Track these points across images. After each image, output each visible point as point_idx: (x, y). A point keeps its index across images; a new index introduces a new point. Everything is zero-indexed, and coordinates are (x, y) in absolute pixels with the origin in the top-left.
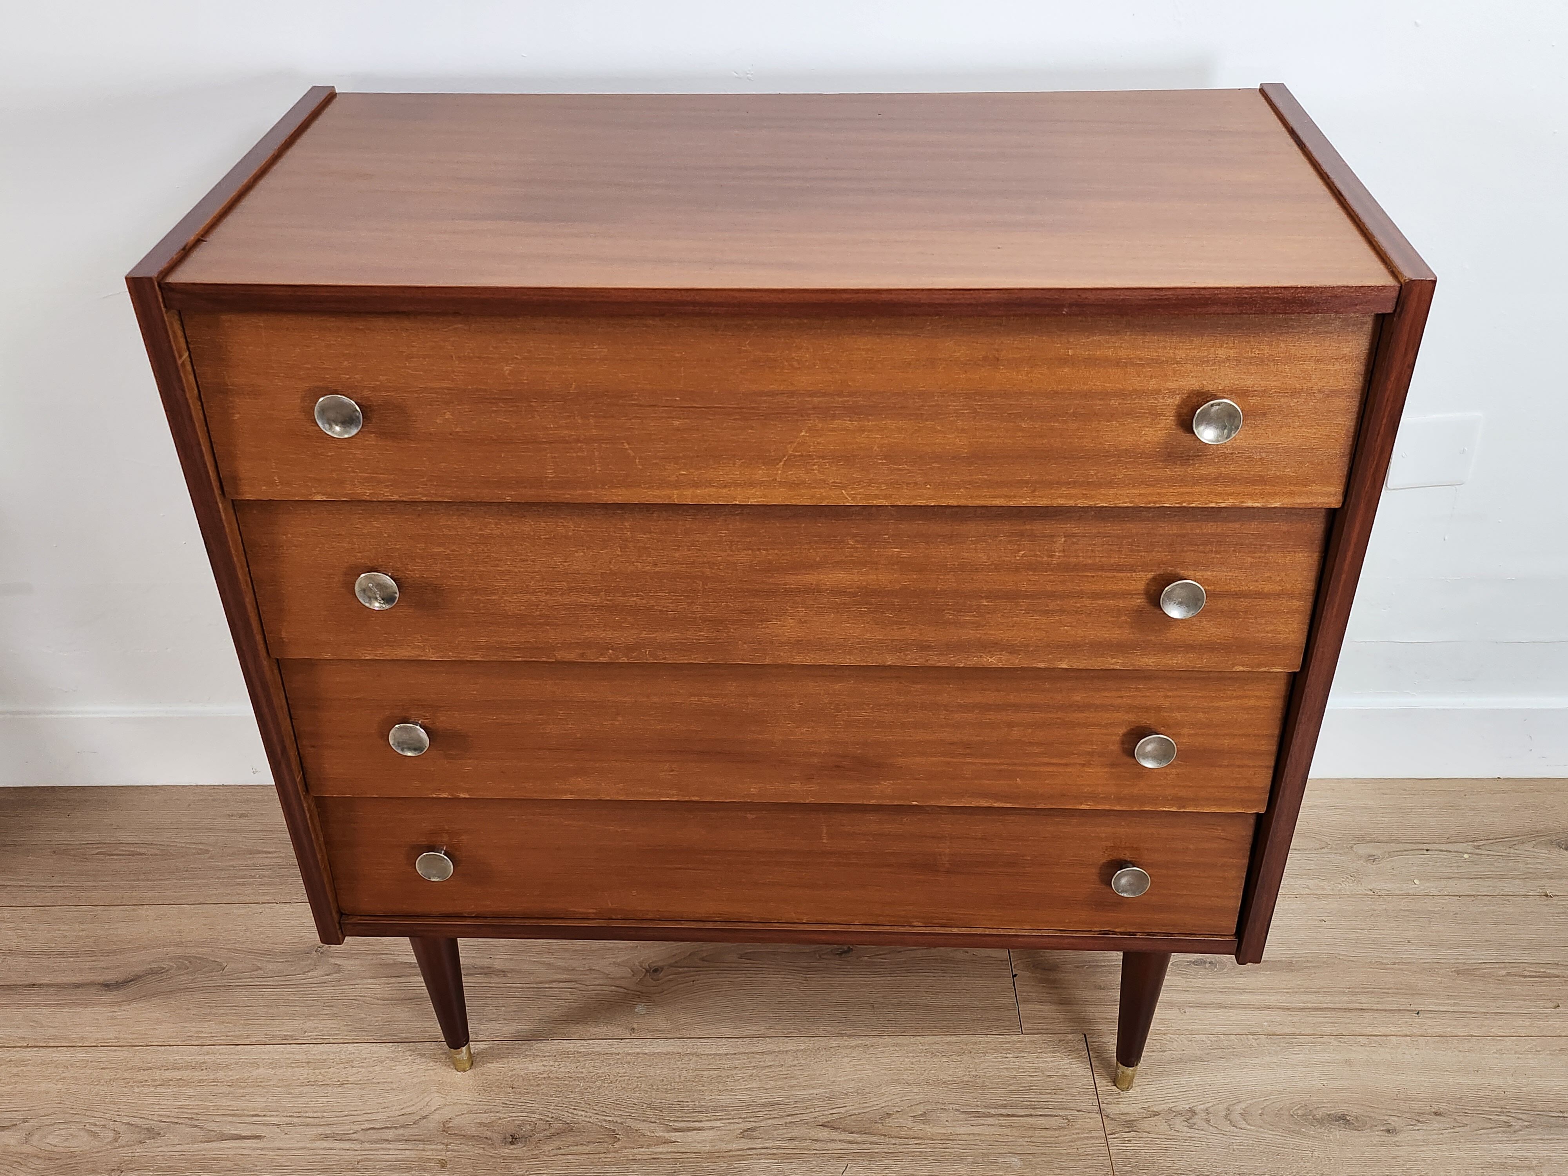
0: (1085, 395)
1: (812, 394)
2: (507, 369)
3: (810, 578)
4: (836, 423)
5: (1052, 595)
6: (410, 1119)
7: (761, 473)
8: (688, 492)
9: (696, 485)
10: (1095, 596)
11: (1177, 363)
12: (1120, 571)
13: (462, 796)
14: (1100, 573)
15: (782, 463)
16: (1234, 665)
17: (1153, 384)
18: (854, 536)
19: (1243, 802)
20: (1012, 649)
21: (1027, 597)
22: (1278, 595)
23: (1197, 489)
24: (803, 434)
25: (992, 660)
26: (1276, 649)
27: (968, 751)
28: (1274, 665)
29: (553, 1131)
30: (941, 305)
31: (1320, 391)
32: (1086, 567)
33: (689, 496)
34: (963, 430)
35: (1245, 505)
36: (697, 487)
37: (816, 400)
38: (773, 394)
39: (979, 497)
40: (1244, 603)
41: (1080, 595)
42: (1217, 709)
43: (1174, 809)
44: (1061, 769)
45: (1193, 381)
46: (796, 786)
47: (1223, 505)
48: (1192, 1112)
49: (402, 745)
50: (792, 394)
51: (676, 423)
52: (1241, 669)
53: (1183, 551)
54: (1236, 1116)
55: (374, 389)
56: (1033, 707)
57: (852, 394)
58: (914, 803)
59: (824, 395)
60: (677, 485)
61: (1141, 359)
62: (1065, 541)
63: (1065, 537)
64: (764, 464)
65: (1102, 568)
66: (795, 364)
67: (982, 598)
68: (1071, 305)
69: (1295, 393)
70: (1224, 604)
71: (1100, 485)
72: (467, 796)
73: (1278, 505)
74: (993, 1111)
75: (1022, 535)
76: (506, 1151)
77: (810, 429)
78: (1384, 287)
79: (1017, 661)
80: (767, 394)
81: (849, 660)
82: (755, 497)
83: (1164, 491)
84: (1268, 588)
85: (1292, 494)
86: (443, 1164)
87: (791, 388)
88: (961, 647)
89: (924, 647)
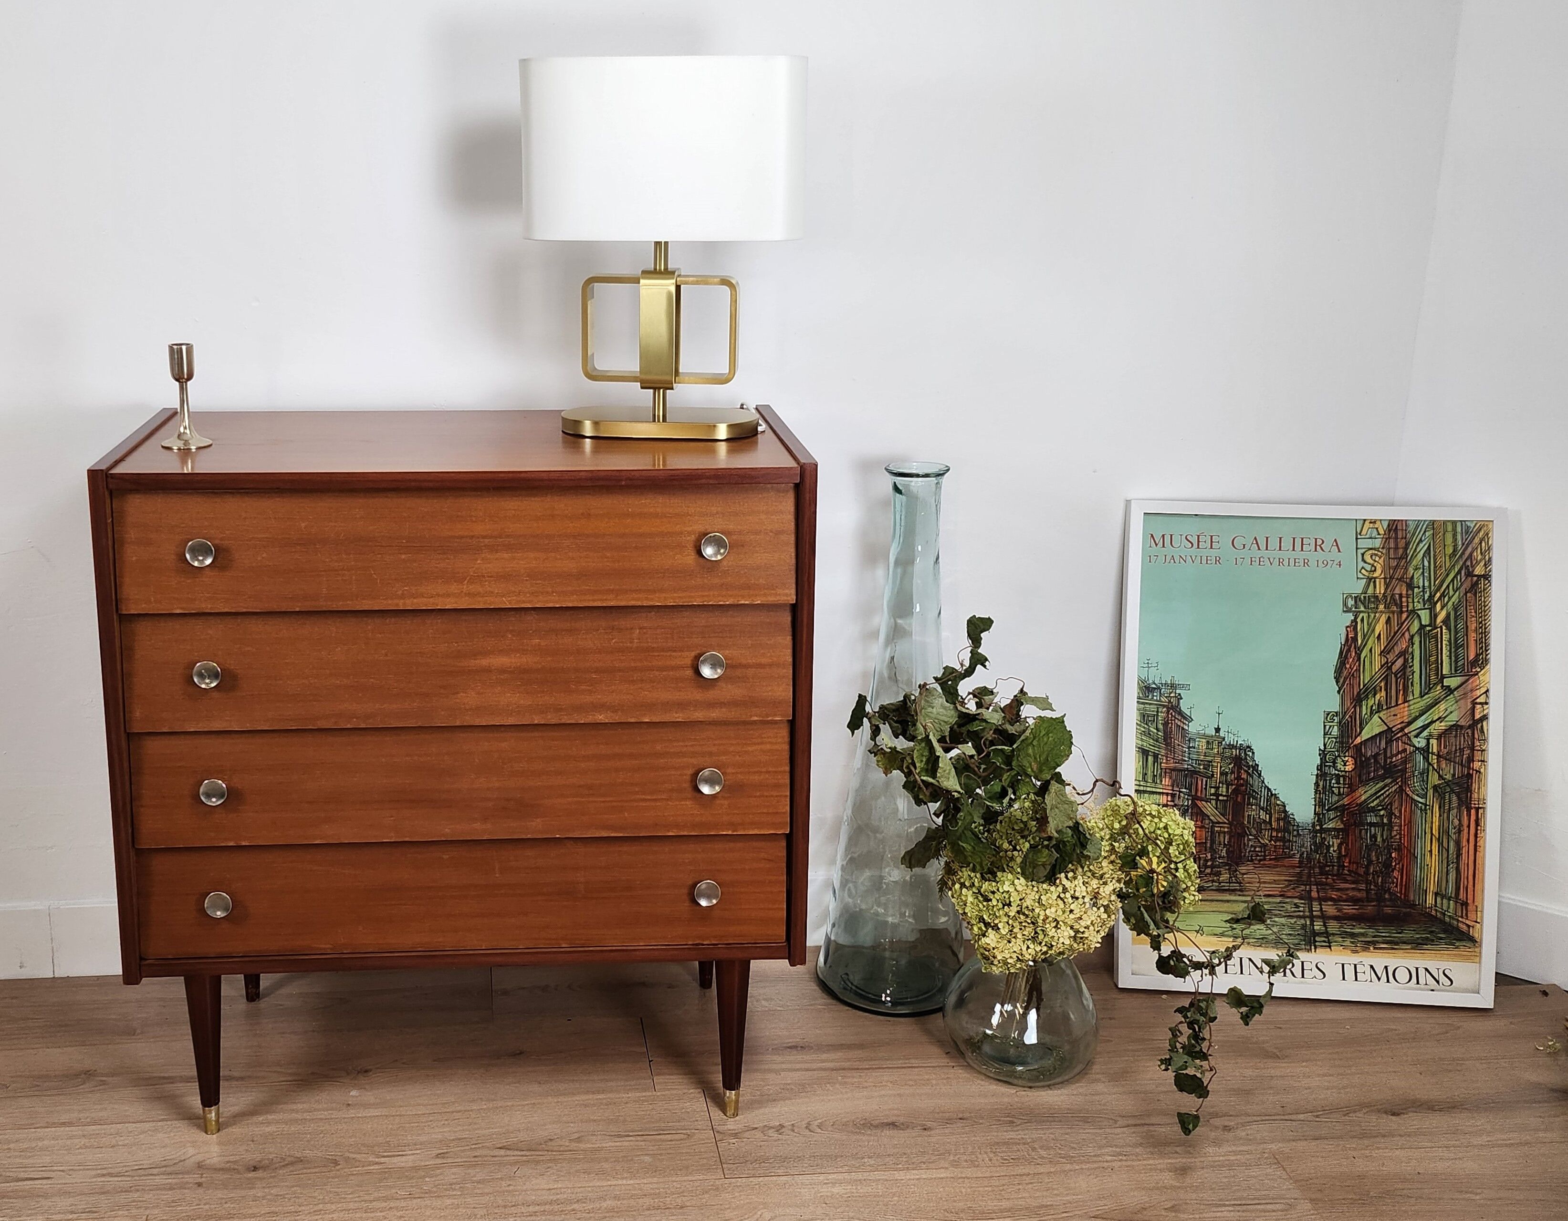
0: (641, 535)
1: (484, 537)
2: (303, 525)
3: (484, 662)
4: (498, 555)
5: (635, 669)
6: (171, 1163)
7: (454, 588)
8: (408, 601)
9: (414, 596)
10: (661, 669)
11: (690, 515)
12: (675, 651)
13: (244, 844)
14: (662, 653)
15: (466, 582)
16: (751, 716)
17: (678, 528)
18: (512, 631)
19: (774, 825)
20: (613, 709)
21: (620, 671)
22: (770, 665)
23: (711, 593)
24: (479, 562)
25: (601, 718)
26: (776, 704)
27: (591, 792)
28: (775, 715)
29: (286, 1163)
30: (554, 480)
31: (771, 532)
32: (653, 649)
33: (409, 604)
34: (573, 558)
35: (740, 602)
36: (414, 598)
37: (486, 540)
38: (462, 537)
39: (585, 600)
40: (750, 672)
41: (651, 669)
42: (746, 752)
43: (730, 833)
44: (653, 804)
45: (700, 526)
46: (477, 825)
47: (728, 603)
48: (782, 1126)
49: (209, 796)
50: (473, 537)
51: (403, 557)
52: (756, 718)
53: (709, 637)
54: (814, 1126)
55: (221, 539)
56: (631, 756)
57: (508, 536)
58: (558, 836)
59: (491, 537)
60: (402, 597)
61: (670, 514)
62: (639, 632)
63: (640, 628)
64: (455, 582)
65: (663, 650)
66: (474, 519)
67: (592, 673)
68: (626, 479)
69: (757, 533)
70: (739, 672)
71: (654, 592)
72: (247, 844)
73: (759, 602)
74: (631, 1134)
75: (613, 629)
76: (251, 1175)
77: (483, 559)
78: (792, 468)
79: (617, 718)
80: (458, 537)
81: (511, 721)
82: (450, 604)
83: (693, 594)
84: (764, 661)
85: (765, 595)
86: (200, 1185)
87: (471, 534)
88: (580, 708)
89: (558, 710)
